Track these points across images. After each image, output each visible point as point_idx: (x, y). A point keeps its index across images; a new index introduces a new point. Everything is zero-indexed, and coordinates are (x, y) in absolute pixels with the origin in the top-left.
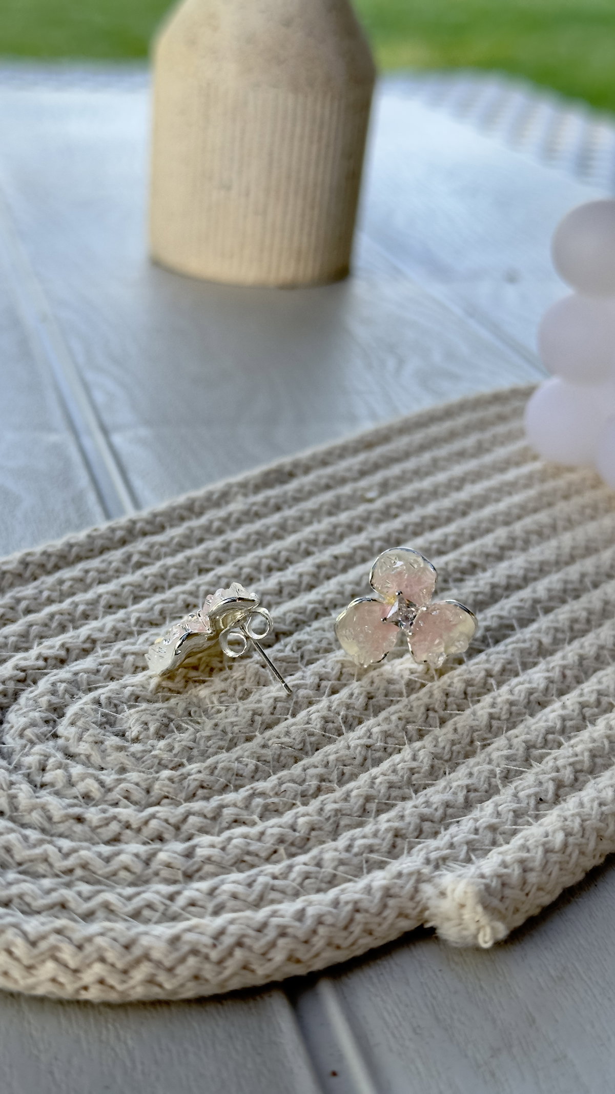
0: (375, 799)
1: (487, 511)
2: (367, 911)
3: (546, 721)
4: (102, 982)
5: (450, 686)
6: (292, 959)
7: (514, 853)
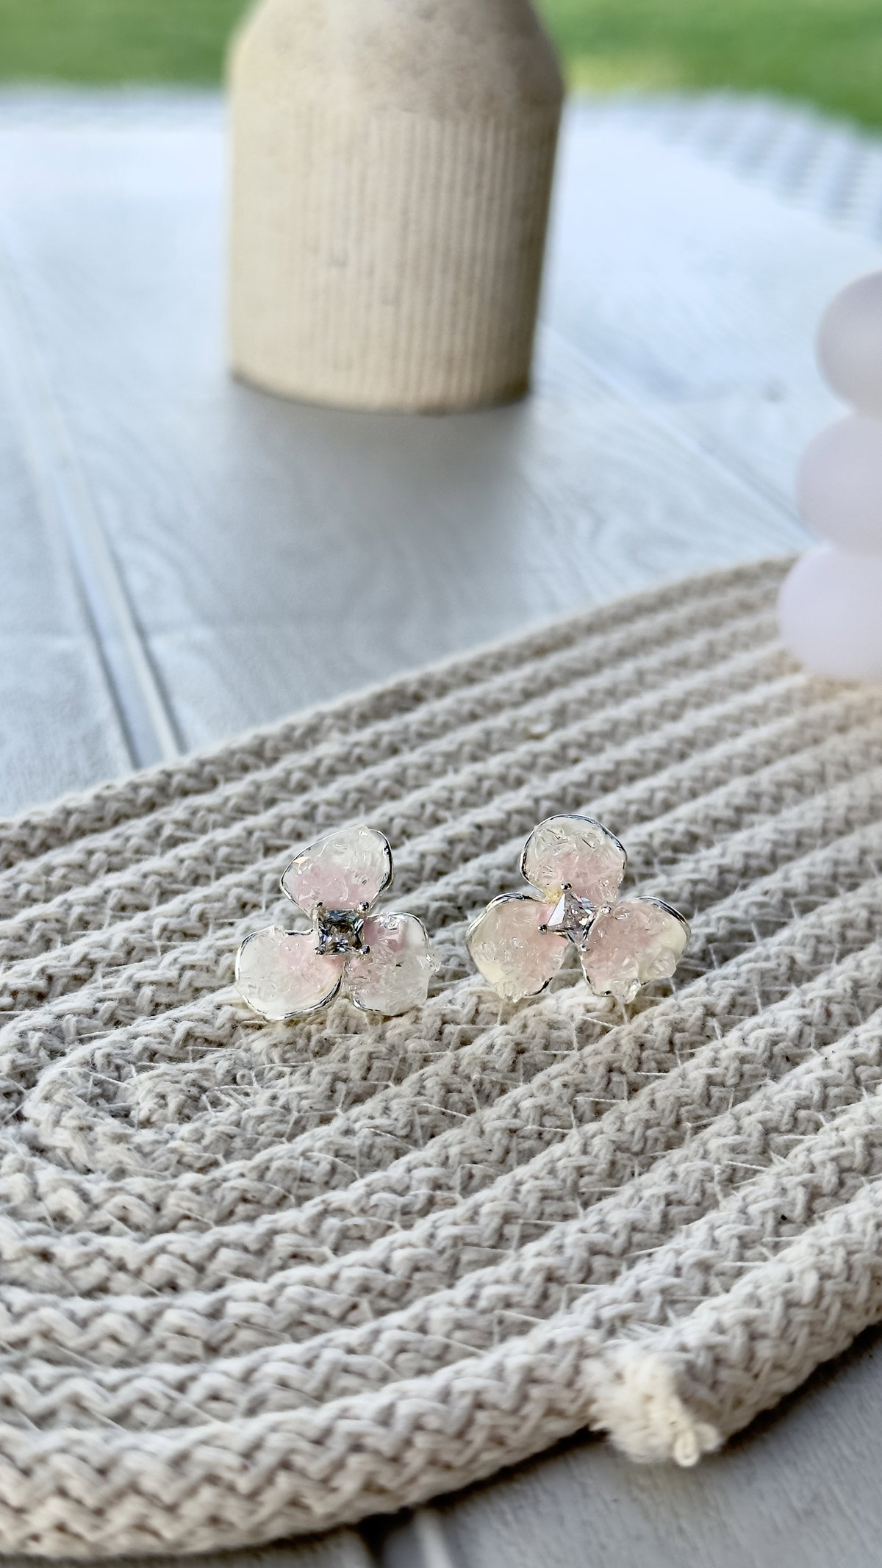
0: (517, 1217)
1: (717, 753)
2: (495, 1407)
3: (798, 1087)
4: (61, 1528)
5: (647, 1031)
6: (370, 1487)
7: (736, 1308)
